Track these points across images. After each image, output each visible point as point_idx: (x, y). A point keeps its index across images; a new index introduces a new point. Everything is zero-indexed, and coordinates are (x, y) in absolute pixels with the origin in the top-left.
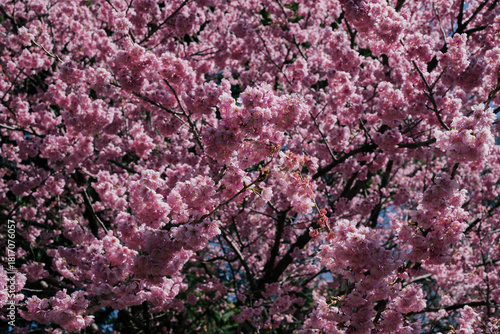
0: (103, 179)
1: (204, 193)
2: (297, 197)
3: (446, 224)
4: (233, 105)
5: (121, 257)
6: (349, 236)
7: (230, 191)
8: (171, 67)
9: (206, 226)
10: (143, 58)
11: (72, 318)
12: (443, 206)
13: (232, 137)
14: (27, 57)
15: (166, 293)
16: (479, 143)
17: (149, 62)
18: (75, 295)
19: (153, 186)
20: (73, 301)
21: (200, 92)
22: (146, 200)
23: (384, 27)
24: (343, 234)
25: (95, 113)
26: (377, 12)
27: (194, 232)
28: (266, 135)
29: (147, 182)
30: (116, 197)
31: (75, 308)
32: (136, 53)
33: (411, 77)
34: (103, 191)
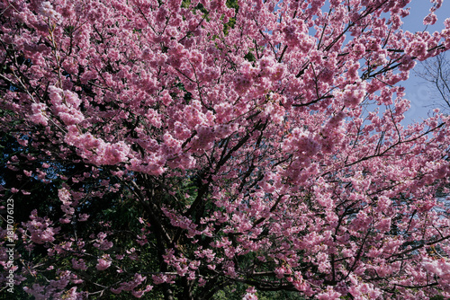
0: (151, 113)
3: (337, 134)
5: (173, 144)
6: (301, 135)
8: (196, 57)
10: (183, 51)
12: (337, 126)
16: (359, 97)
17: (185, 53)
19: (198, 108)
23: (305, 44)
24: (296, 134)
25: (148, 80)
26: (302, 37)
31: (160, 163)
34: (151, 118)
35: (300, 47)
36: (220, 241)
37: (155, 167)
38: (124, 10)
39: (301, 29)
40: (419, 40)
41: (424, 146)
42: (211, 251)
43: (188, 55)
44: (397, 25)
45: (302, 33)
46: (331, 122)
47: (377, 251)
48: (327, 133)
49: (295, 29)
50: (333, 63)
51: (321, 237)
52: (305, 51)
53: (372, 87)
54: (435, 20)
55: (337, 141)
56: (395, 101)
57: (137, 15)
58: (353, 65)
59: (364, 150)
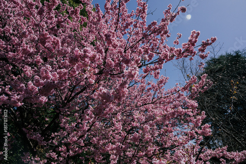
0: (26, 68)
1: (65, 74)
2: (91, 79)
3: (123, 92)
4: (79, 52)
5: (33, 88)
6: (103, 91)
7: (72, 74)
8: (55, 41)
9: (65, 82)
10: (48, 36)
11: (17, 103)
12: (124, 88)
13: (77, 60)
14: (7, 28)
15: (44, 101)
16: (135, 74)
17: (49, 38)
18: (19, 96)
19: (49, 70)
20: (18, 98)
21: (62, 49)
22: (46, 73)
23: (114, 44)
24: (101, 90)
25: (27, 49)
26: (113, 40)
27: (62, 83)
28: (86, 61)
29: (47, 68)
30: (29, 74)
31: (19, 100)
32: (46, 34)
33: (117, 58)
34: (26, 71)
35: (112, 45)
36: (61, 147)
37: (15, 102)
38: (18, 5)
39: (114, 36)
40: (166, 52)
41: (172, 100)
42: (55, 154)
43: (51, 39)
44: (163, 42)
45: (114, 39)
46: (120, 85)
47: (142, 154)
48: (118, 91)
49: (110, 36)
50: (128, 55)
51: (114, 146)
52: (115, 48)
53: (146, 70)
54: (178, 43)
55: (124, 96)
56: (160, 77)
57: (26, 9)
58: (137, 58)
59: (145, 100)
